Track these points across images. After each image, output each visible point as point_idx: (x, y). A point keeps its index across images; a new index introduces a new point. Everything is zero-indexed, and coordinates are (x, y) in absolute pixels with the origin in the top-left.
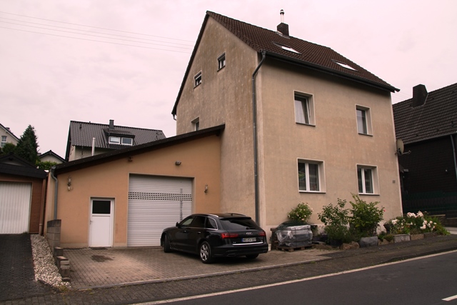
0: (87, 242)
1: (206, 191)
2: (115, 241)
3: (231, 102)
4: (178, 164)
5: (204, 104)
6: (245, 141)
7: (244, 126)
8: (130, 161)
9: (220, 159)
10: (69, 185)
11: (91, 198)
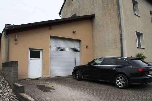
0: (27, 75)
1: (87, 47)
2: (43, 74)
3: (99, 3)
4: (74, 33)
5: (79, 7)
6: (111, 21)
7: (110, 14)
8: (50, 29)
9: (92, 32)
10: (16, 40)
11: (29, 49)
